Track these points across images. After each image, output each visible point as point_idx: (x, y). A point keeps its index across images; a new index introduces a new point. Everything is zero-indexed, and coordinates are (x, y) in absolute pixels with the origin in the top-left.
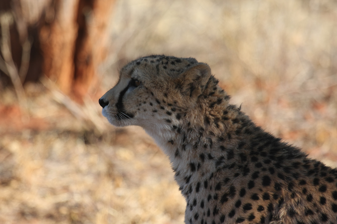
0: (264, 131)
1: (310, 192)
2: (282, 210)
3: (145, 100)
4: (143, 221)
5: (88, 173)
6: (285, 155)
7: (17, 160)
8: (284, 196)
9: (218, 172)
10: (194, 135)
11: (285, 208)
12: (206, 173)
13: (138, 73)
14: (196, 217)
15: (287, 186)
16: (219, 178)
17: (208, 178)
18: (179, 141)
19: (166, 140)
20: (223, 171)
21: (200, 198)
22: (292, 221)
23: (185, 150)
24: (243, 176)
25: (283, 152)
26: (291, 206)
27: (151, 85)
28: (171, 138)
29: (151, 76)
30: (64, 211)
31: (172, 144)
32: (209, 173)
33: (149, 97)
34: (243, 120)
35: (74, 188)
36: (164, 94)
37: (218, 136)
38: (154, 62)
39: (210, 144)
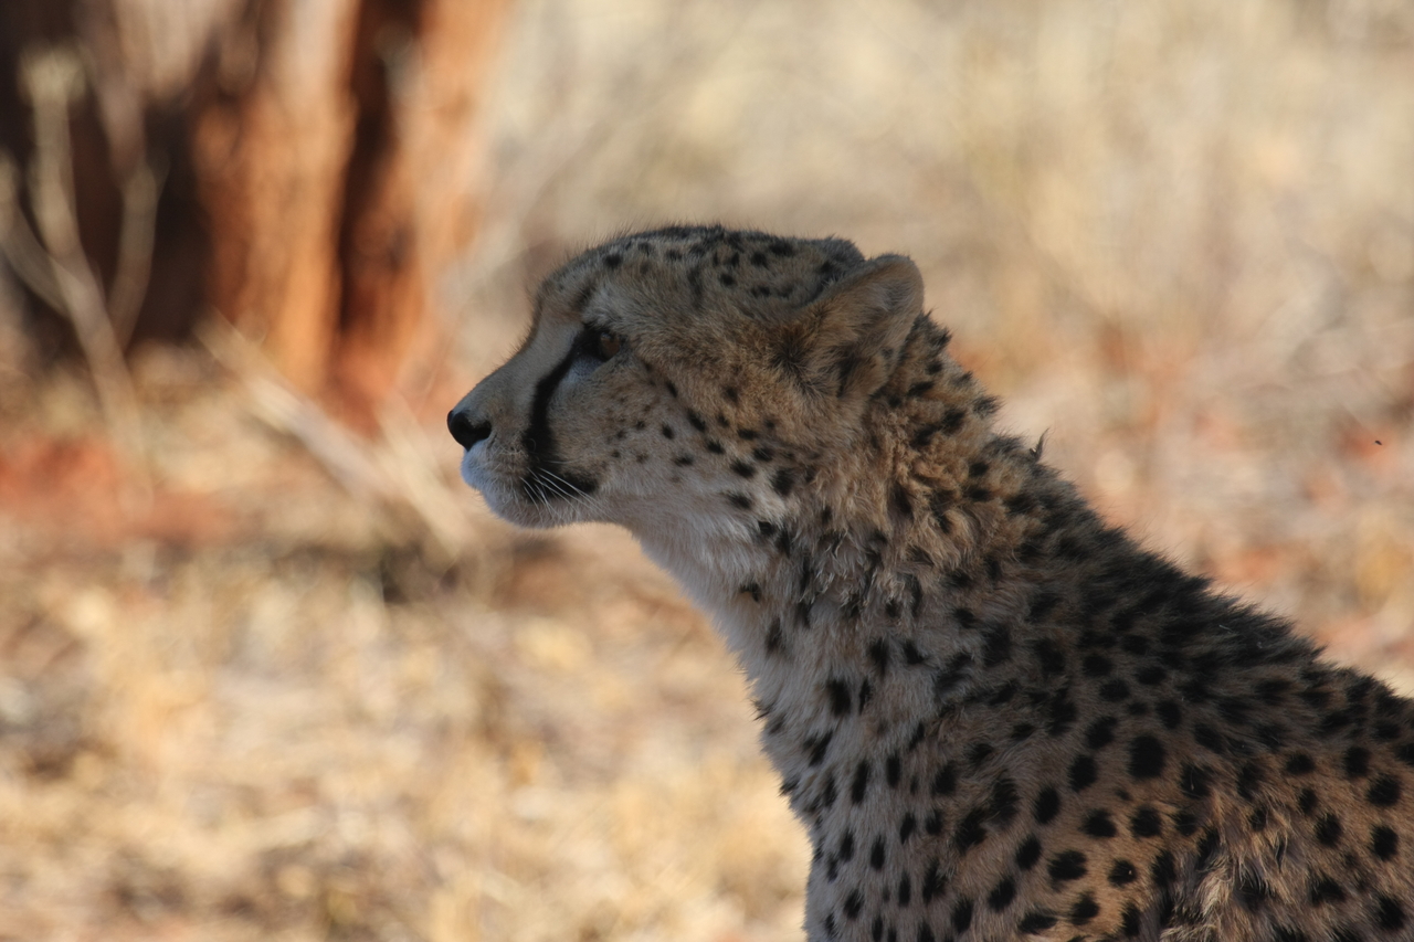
0: (1136, 545)
1: (1330, 804)
2: (1213, 881)
3: (640, 414)
6: (1227, 649)
8: (1222, 821)
9: (946, 720)
10: (846, 562)
11: (1223, 870)
13: (611, 302)
16: (950, 745)
17: (903, 743)
18: (783, 591)
19: (731, 581)
20: (965, 717)
21: (866, 826)
22: (1252, 925)
23: (807, 624)
24: (1047, 738)
25: (1219, 638)
26: (1251, 863)
27: (667, 351)
28: (753, 575)
29: (665, 316)
30: (297, 883)
31: (756, 599)
32: (906, 723)
33: (659, 402)
34: (1050, 501)
36: (724, 388)
37: (945, 566)
38: (680, 257)
39: (912, 599)
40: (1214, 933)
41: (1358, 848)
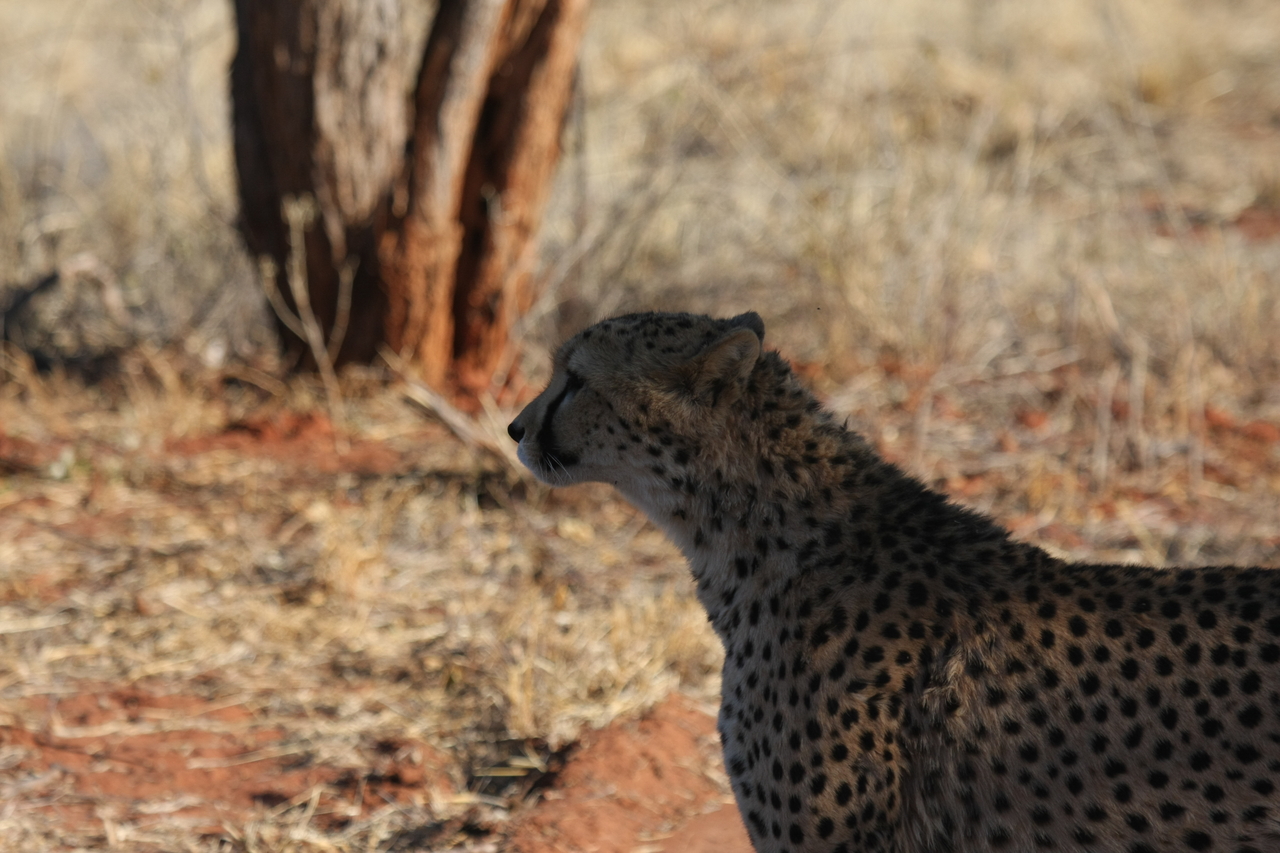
1: (1018, 617)
2: (954, 662)
3: (596, 421)
6: (960, 534)
8: (959, 628)
9: (805, 577)
11: (959, 656)
12: (774, 579)
14: (752, 681)
15: (966, 605)
16: (808, 590)
17: (780, 590)
18: (701, 511)
19: (664, 510)
20: (817, 573)
21: (760, 637)
22: (975, 686)
23: (719, 529)
24: (862, 583)
25: (955, 528)
26: (974, 652)
27: (607, 385)
28: (677, 505)
31: (683, 518)
32: (780, 580)
33: (603, 412)
34: (854, 455)
36: (638, 405)
37: (798, 499)
39: (778, 516)
40: (953, 691)
41: (1033, 642)
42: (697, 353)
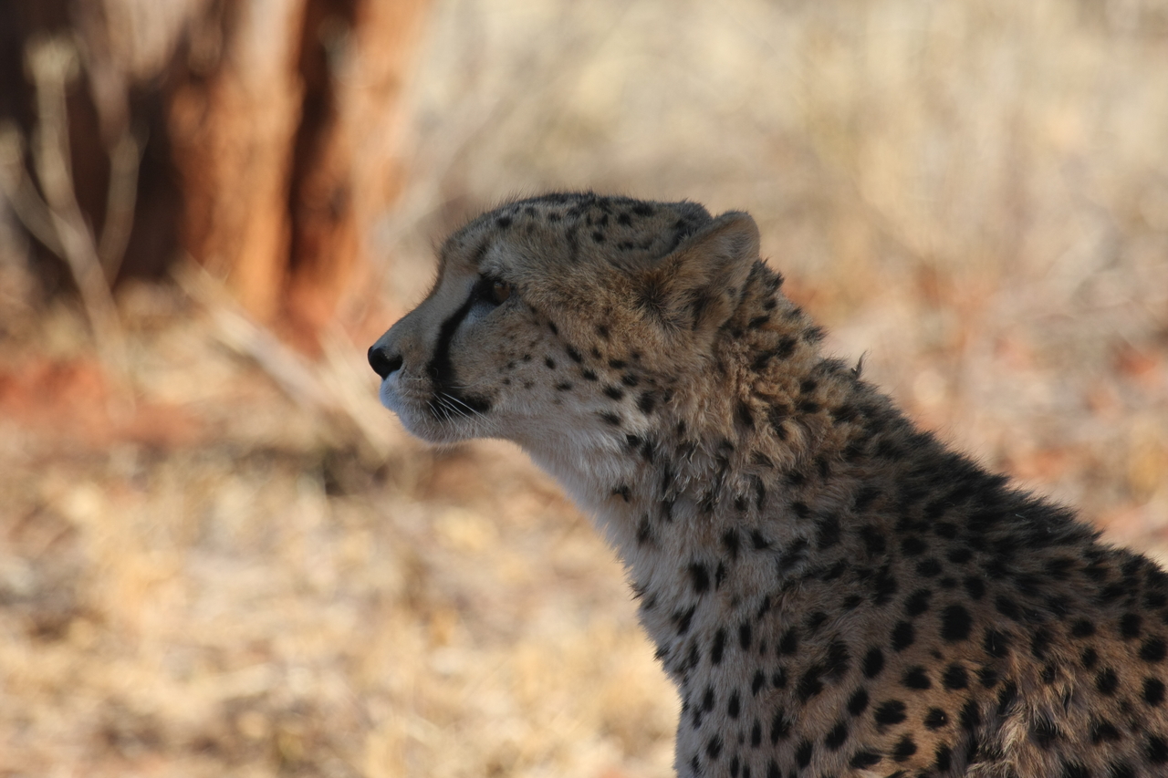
0: (943, 446)
1: (1108, 660)
2: (1012, 724)
3: (527, 350)
4: (529, 762)
5: (338, 596)
6: (1022, 534)
7: (90, 549)
8: (1019, 675)
9: (787, 593)
10: (699, 467)
11: (1020, 715)
12: (746, 595)
13: (503, 256)
14: (714, 749)
15: (1029, 640)
16: (792, 614)
17: (753, 613)
18: (649, 492)
19: (604, 485)
20: (804, 589)
21: (724, 682)
22: (1044, 760)
23: (670, 519)
24: (873, 607)
25: (1016, 525)
26: (1043, 709)
27: (549, 297)
28: (623, 479)
29: (548, 268)
30: (254, 727)
31: (626, 499)
32: (755, 596)
33: (541, 338)
34: (870, 411)
35: (287, 647)
36: (597, 326)
37: (784, 469)
38: (559, 219)
39: (757, 495)
40: (1012, 767)
41: (1132, 697)
42: (672, 249)
